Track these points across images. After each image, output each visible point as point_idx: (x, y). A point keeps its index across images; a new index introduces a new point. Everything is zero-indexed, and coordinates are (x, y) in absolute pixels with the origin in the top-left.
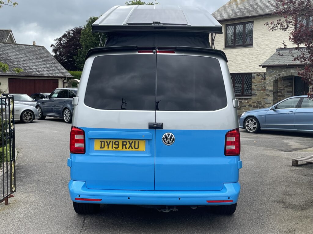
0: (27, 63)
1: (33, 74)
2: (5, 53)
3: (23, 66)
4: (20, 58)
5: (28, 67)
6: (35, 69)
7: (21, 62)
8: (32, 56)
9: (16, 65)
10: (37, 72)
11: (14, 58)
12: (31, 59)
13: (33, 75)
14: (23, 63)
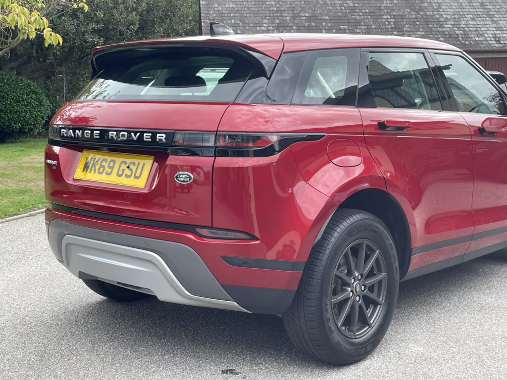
0: (478, 23)
1: (482, 46)
2: (434, 5)
3: (465, 31)
4: (466, 13)
5: (475, 31)
6: (490, 36)
7: (463, 22)
8: (498, 7)
9: (448, 29)
10: (494, 42)
11: (451, 13)
12: (491, 13)
13: (479, 49)
14: (467, 25)
